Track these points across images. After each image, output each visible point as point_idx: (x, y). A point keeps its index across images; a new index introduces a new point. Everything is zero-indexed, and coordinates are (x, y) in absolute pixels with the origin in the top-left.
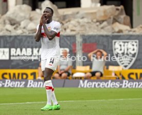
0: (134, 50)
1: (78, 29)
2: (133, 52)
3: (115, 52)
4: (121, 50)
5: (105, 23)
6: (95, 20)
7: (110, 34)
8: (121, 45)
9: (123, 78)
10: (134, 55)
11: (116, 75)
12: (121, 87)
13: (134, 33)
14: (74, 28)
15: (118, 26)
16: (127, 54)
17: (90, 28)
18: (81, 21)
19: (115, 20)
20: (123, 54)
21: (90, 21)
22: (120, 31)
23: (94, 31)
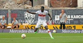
0: (33, 16)
1: (9, 7)
2: (33, 17)
3: (25, 17)
4: (28, 16)
5: (21, 4)
6: (16, 3)
7: (23, 9)
8: (27, 14)
9: (29, 28)
10: (33, 19)
11: (25, 27)
12: (28, 32)
13: (33, 9)
14: (7, 7)
15: (26, 6)
16: (30, 18)
17: (14, 6)
18: (10, 3)
19: (25, 3)
20: (29, 18)
21: (14, 3)
22: (27, 8)
23: (16, 8)
